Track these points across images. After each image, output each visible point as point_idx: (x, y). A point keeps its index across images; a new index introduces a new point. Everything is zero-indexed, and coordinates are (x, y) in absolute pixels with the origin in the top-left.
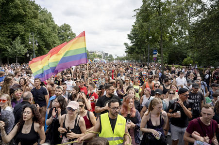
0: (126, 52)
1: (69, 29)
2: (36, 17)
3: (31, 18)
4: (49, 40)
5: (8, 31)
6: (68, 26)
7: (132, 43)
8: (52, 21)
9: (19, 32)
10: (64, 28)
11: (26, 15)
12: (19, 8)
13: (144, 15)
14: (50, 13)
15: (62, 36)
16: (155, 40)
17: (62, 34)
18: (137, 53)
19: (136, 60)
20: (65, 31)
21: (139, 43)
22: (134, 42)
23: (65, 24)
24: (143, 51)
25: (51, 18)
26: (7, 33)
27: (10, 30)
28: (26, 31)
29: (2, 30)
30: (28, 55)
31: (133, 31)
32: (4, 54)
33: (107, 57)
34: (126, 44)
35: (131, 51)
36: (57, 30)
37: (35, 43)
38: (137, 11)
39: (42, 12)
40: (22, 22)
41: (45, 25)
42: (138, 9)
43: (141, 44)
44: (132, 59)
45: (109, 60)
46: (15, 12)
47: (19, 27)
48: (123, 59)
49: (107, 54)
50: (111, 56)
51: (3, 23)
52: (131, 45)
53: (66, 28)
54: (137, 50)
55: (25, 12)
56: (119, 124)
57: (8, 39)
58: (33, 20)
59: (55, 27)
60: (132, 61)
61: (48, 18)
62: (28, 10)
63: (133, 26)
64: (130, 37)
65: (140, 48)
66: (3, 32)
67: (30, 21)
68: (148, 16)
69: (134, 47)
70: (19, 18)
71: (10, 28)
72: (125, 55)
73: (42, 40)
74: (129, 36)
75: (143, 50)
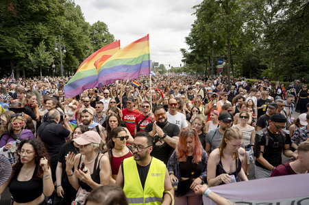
0: (183, 61)
1: (105, 29)
2: (62, 14)
3: (56, 16)
4: (80, 45)
5: (27, 34)
6: (103, 24)
7: (191, 48)
8: (82, 18)
9: (41, 35)
10: (98, 28)
11: (49, 12)
12: (41, 3)
13: (206, 13)
14: (78, 7)
15: (95, 39)
16: (220, 46)
17: (95, 36)
18: (198, 62)
19: (197, 72)
20: (99, 32)
21: (200, 49)
22: (194, 48)
23: (99, 22)
24: (206, 60)
25: (80, 14)
26: (26, 37)
27: (30, 33)
28: (50, 33)
29: (19, 32)
30: (54, 66)
31: (193, 32)
32: (22, 65)
33: (157, 69)
34: (183, 50)
35: (189, 59)
36: (88, 31)
37: (63, 50)
38: (197, 8)
39: (68, 5)
40: (44, 21)
41: (74, 24)
42: (199, 6)
43: (203, 50)
44: (191, 70)
45: (159, 72)
46: (34, 8)
47: (42, 28)
48: (179, 71)
49: (156, 64)
50: (162, 66)
51: (20, 23)
52: (190, 51)
53: (101, 27)
54: (198, 58)
55: (48, 7)
56: (153, 174)
57: (28, 45)
58: (60, 19)
59: (85, 27)
60: (192, 74)
61: (77, 14)
62: (52, 5)
63: (192, 25)
64: (188, 41)
65: (201, 56)
66: (21, 36)
67: (55, 20)
68: (211, 14)
69: (194, 54)
70: (42, 17)
71: (30, 30)
72: (183, 65)
73: (70, 45)
74: (187, 39)
75: (206, 58)
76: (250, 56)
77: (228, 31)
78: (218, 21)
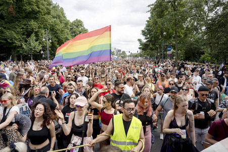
0: (140, 48)
1: (81, 25)
2: (49, 13)
3: (44, 15)
4: (62, 37)
5: (23, 28)
6: (80, 21)
7: (146, 39)
8: (65, 17)
9: (33, 29)
10: (76, 24)
11: (39, 11)
12: (33, 5)
13: (158, 11)
14: (62, 9)
15: (74, 32)
16: (169, 37)
17: (74, 30)
18: (152, 49)
19: (150, 56)
20: (77, 27)
21: (153, 39)
22: (148, 38)
23: (77, 19)
24: (157, 48)
25: (63, 14)
26: (22, 30)
27: (25, 27)
28: (39, 27)
29: (17, 27)
30: (42, 52)
31: (147, 26)
32: (19, 51)
33: (120, 54)
34: (139, 40)
35: (144, 47)
36: (69, 27)
37: (49, 40)
38: (151, 6)
39: (54, 7)
40: (36, 19)
41: (58, 21)
42: (152, 5)
43: (155, 40)
44: (146, 56)
45: (122, 57)
46: (28, 8)
47: (33, 24)
48: (136, 56)
49: (119, 51)
50: (124, 52)
51: (18, 21)
52: (145, 41)
53: (78, 23)
54: (151, 46)
55: (39, 8)
56: (133, 127)
57: (23, 37)
58: (46, 17)
59: (67, 24)
60: (146, 58)
61: (60, 14)
62: (41, 6)
63: (147, 21)
64: (144, 33)
65: (154, 45)
66: (18, 30)
67: (43, 18)
68: (162, 11)
69: (148, 43)
70: (33, 15)
71: (25, 25)
72: (139, 52)
73: (55, 37)
74: (143, 31)
75: (158, 46)
76: (192, 44)
77: (175, 24)
78: (168, 17)
